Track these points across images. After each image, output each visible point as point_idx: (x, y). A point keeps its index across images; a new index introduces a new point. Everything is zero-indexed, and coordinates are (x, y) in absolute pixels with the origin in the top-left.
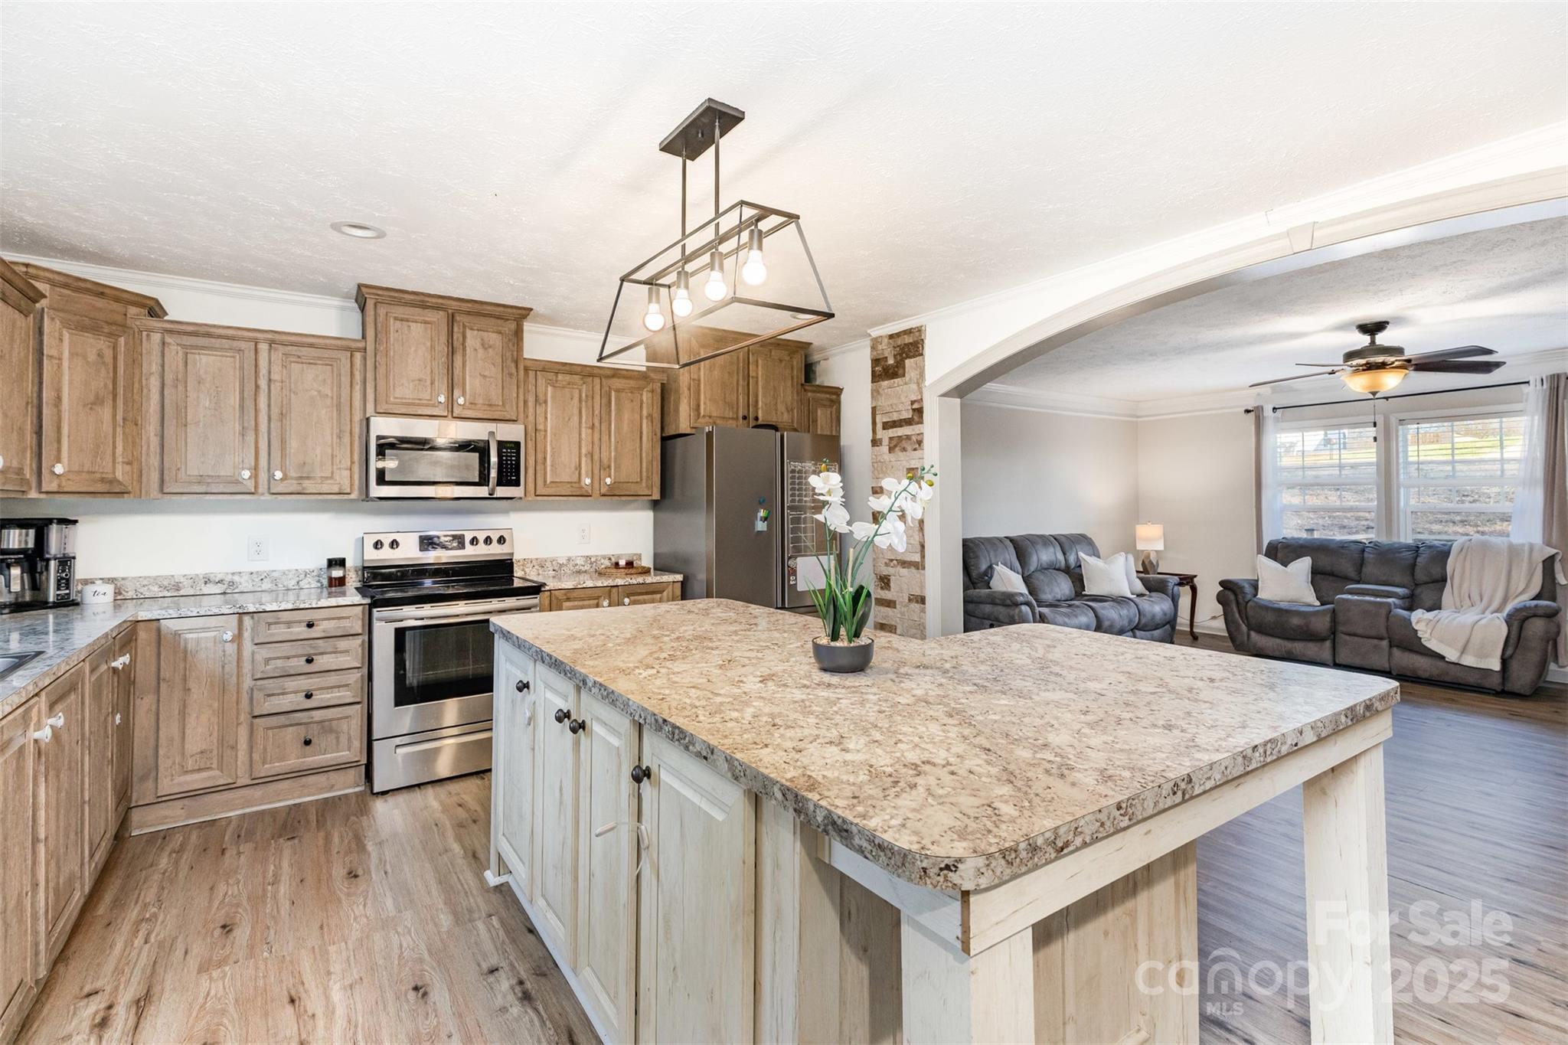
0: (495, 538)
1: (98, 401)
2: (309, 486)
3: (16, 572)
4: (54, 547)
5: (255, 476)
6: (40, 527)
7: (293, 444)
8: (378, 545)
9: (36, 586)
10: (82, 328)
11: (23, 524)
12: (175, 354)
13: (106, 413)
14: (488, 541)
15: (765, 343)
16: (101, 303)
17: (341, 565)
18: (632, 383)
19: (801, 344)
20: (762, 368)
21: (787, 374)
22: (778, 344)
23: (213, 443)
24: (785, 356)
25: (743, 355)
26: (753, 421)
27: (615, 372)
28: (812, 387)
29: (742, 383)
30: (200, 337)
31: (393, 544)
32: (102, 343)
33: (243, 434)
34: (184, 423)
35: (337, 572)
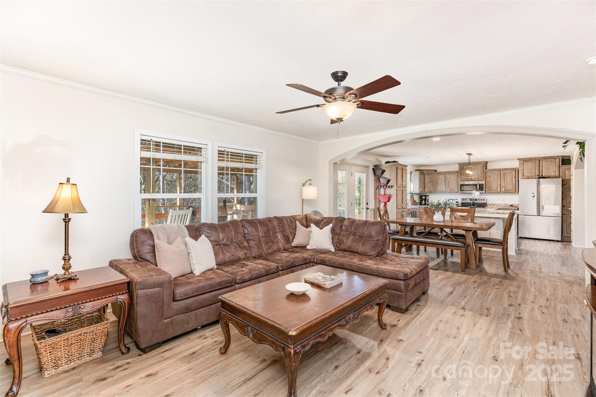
0: (482, 199)
1: (429, 183)
2: (452, 191)
3: (423, 201)
4: (427, 199)
5: (446, 190)
6: (426, 196)
7: (450, 186)
8: (463, 200)
9: (426, 203)
10: (428, 175)
11: (424, 196)
12: (437, 176)
13: (430, 184)
14: (481, 200)
15: (546, 158)
16: (430, 172)
17: (458, 202)
18: (510, 171)
19: (560, 156)
20: (544, 164)
21: (554, 164)
22: (550, 158)
23: (441, 187)
24: (553, 160)
25: (537, 162)
26: (540, 176)
27: (506, 169)
28: (564, 166)
29: (537, 168)
30: (440, 173)
31: (465, 200)
32: (430, 176)
33: (444, 185)
34: (438, 184)
35: (457, 204)
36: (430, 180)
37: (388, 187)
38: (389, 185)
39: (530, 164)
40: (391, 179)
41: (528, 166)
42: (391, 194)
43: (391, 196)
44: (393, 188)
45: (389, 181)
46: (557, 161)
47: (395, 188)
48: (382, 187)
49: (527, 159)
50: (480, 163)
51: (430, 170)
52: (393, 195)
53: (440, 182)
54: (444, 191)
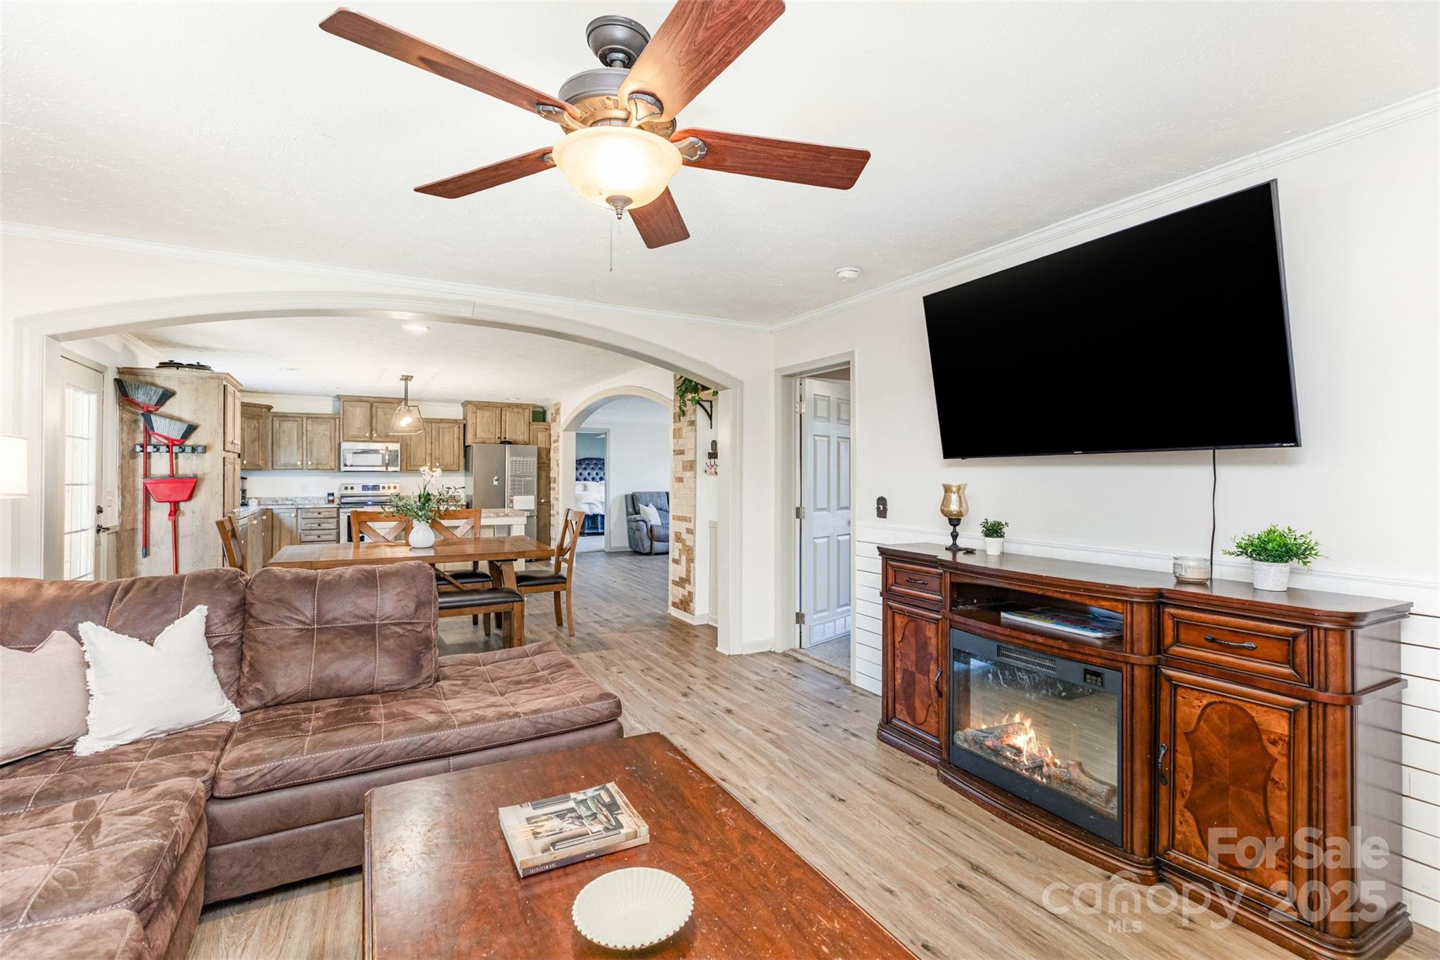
0: (392, 487)
1: (254, 441)
2: (320, 467)
5: (302, 463)
7: (315, 452)
8: (346, 488)
10: (250, 418)
12: (276, 423)
13: (257, 444)
14: (389, 487)
15: (510, 406)
16: (255, 409)
17: (333, 494)
18: (449, 425)
19: (529, 405)
20: (508, 416)
21: (522, 419)
22: (517, 406)
23: (289, 453)
24: (521, 410)
25: (498, 412)
26: (503, 440)
27: (442, 421)
28: (536, 423)
29: (498, 424)
30: (284, 417)
31: (352, 488)
32: (255, 422)
33: (298, 449)
34: (279, 447)
35: (331, 498)
36: (255, 435)
37: (188, 449)
38: (190, 442)
39: (487, 413)
40: (200, 423)
41: (484, 417)
42: (200, 473)
43: (202, 479)
44: (208, 454)
45: (191, 429)
46: (527, 412)
47: (216, 454)
48: (163, 449)
49: (482, 404)
50: (388, 400)
51: (255, 406)
52: (208, 477)
53: (284, 440)
54: (296, 466)
